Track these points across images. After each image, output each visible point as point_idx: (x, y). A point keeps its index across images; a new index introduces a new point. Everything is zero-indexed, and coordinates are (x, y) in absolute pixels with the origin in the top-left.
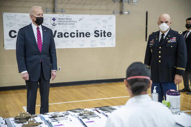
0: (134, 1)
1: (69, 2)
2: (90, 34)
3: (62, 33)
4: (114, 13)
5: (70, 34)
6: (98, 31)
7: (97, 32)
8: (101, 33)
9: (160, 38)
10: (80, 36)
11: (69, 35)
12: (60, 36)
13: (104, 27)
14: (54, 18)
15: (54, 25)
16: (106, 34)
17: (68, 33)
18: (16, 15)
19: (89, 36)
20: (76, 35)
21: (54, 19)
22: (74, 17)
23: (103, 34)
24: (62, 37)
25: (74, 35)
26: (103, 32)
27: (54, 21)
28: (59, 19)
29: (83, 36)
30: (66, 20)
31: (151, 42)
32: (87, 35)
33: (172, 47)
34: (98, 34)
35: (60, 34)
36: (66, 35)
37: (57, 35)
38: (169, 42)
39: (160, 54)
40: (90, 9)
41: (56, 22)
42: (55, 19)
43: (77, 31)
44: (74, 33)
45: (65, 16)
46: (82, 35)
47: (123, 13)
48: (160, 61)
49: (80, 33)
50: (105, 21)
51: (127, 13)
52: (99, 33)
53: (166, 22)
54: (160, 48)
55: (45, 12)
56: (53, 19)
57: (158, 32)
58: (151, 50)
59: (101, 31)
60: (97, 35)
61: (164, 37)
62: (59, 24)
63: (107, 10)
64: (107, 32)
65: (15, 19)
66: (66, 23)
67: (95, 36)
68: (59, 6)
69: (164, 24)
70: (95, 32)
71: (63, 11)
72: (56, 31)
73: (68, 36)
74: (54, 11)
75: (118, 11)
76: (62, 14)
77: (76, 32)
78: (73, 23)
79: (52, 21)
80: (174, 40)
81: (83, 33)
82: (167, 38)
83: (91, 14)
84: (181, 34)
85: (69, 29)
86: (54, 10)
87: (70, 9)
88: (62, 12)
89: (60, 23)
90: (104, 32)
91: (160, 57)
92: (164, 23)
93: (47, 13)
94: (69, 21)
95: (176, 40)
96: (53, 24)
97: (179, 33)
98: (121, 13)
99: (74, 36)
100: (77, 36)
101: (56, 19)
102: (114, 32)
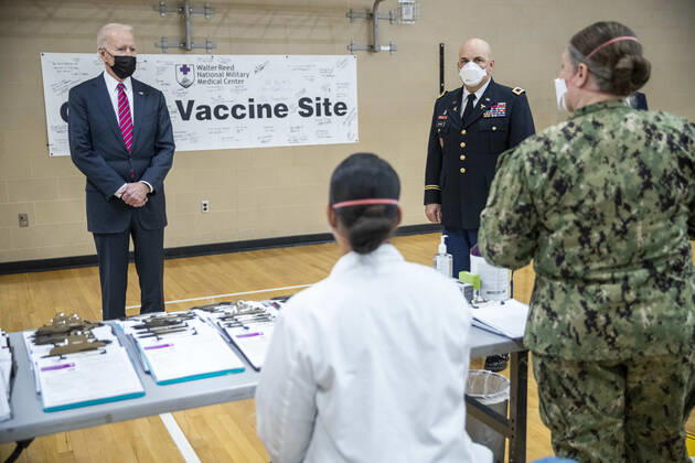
0: (405, 17)
1: (227, 21)
2: (286, 109)
3: (208, 108)
4: (351, 50)
5: (230, 109)
6: (309, 101)
7: (306, 103)
8: (318, 105)
9: (464, 105)
10: (260, 116)
11: (229, 112)
12: (203, 116)
13: (326, 88)
14: (185, 66)
15: (185, 85)
16: (331, 109)
17: (225, 108)
18: (78, 59)
19: (285, 115)
20: (247, 111)
21: (185, 70)
22: (242, 62)
23: (323, 108)
24: (209, 117)
25: (244, 112)
26: (322, 101)
27: (185, 73)
28: (199, 68)
29: (269, 116)
30: (218, 71)
31: (440, 117)
32: (280, 111)
33: (494, 128)
34: (310, 109)
35: (204, 110)
36: (222, 112)
37: (194, 112)
38: (487, 115)
39: (463, 151)
40: (286, 41)
41: (190, 76)
42: (189, 70)
43: (251, 100)
44: (243, 108)
45: (217, 60)
46: (264, 110)
47: (377, 49)
48: (463, 170)
49: (260, 107)
50: (328, 73)
51: (388, 48)
52: (313, 105)
53: (477, 60)
54: (464, 132)
55: (161, 50)
56: (181, 70)
57: (460, 91)
58: (441, 140)
59: (318, 99)
60: (306, 111)
61: (475, 103)
62: (200, 82)
63: (333, 42)
64: (333, 102)
65: (75, 71)
66: (218, 79)
67: (302, 114)
68: (198, 32)
69: (472, 65)
70: (301, 103)
71: (209, 45)
72: (191, 103)
73: (226, 116)
74: (184, 47)
75: (364, 44)
76: (207, 53)
77: (247, 105)
78: (237, 78)
79: (181, 76)
80: (501, 109)
81: (267, 106)
82: (483, 106)
83: (287, 52)
84: (518, 93)
85: (230, 96)
86: (185, 44)
87: (230, 40)
88: (208, 47)
89: (203, 79)
90: (327, 103)
91: (463, 157)
92: (471, 63)
93: (164, 53)
94: (228, 75)
95: (506, 110)
96: (184, 82)
97: (514, 91)
98: (372, 48)
99: (243, 116)
100: (252, 116)
101: (191, 68)
102: (352, 104)
